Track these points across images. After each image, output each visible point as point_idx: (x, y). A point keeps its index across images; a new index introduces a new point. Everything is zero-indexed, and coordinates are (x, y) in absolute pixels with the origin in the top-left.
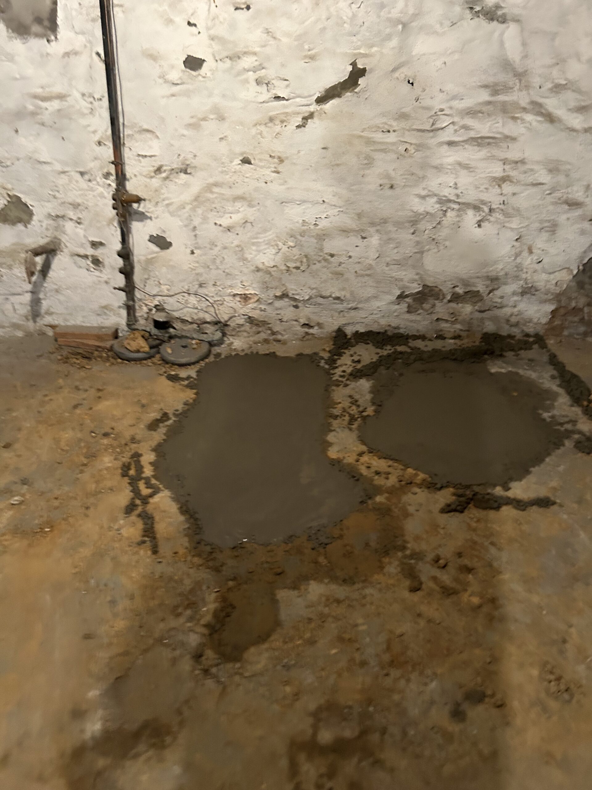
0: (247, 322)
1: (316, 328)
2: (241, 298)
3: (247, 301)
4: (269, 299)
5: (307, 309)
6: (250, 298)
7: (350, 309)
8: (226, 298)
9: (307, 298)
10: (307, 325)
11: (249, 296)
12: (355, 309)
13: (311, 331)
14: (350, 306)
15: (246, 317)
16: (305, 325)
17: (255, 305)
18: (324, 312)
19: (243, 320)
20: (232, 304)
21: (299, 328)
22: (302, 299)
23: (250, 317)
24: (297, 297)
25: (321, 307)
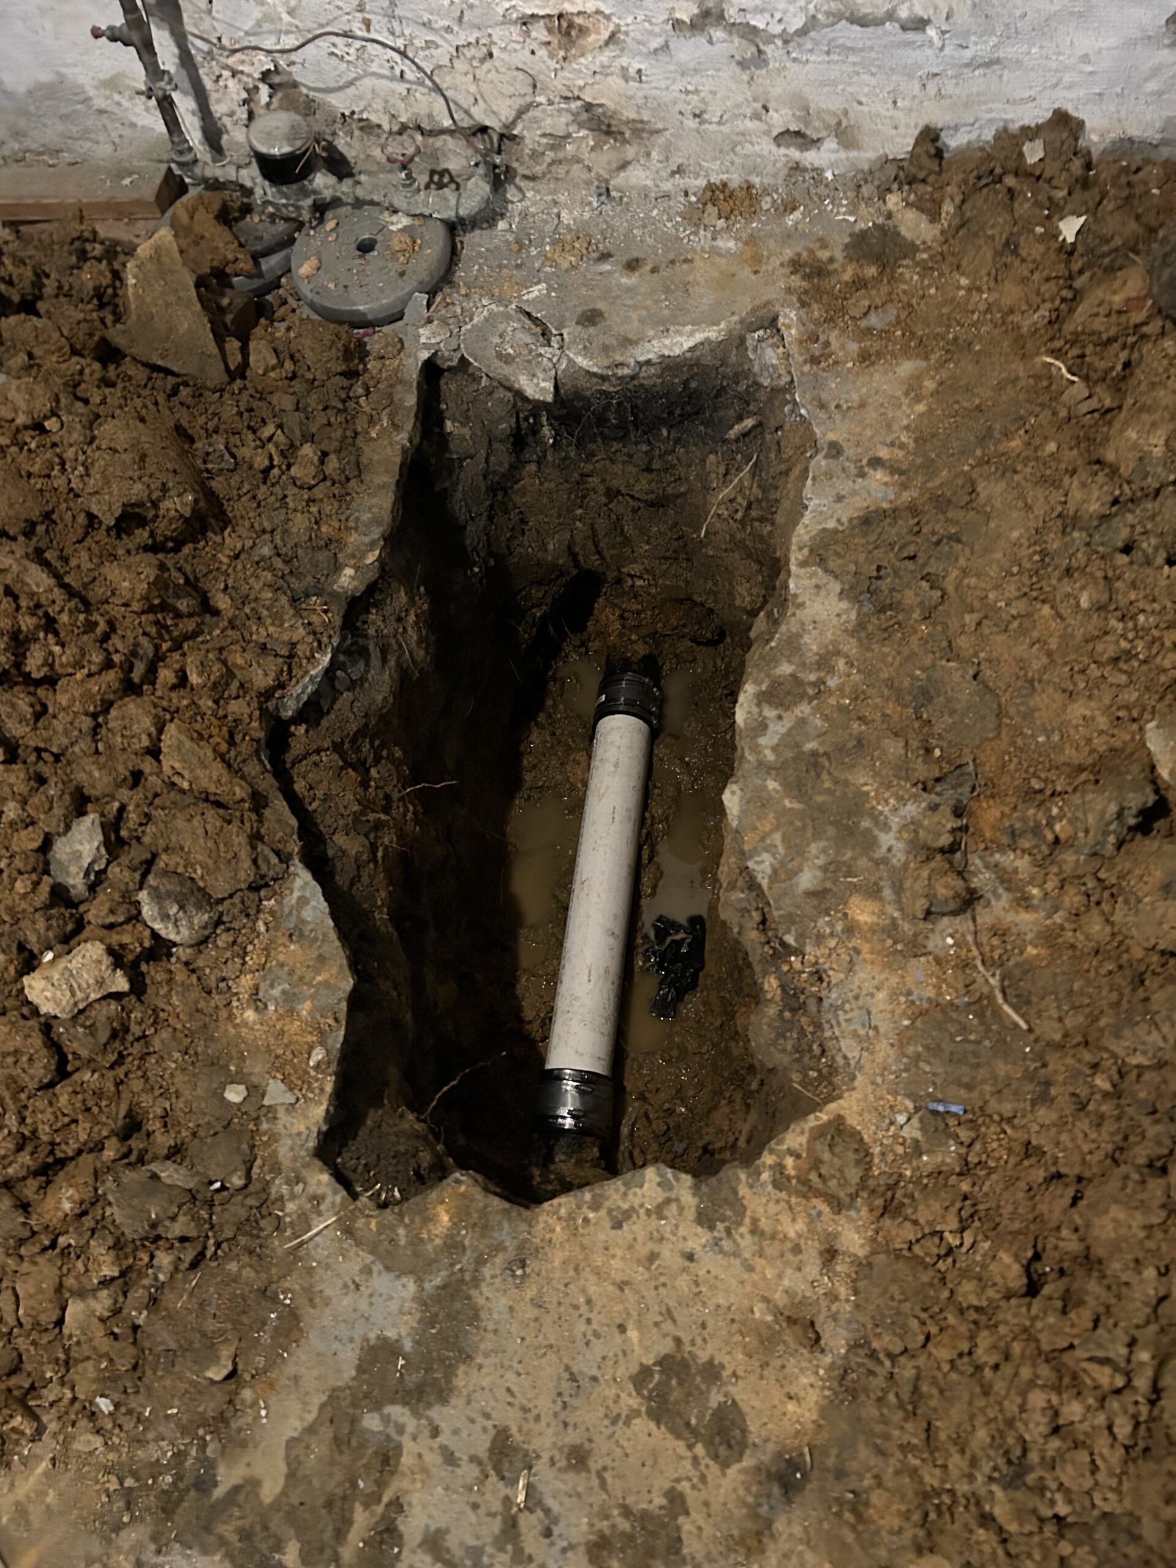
0: (581, 125)
1: (830, 144)
2: (550, 30)
3: (572, 42)
4: (651, 33)
5: (795, 68)
6: (583, 31)
7: (967, 65)
8: (497, 33)
9: (797, 23)
10: (798, 134)
11: (579, 20)
12: (989, 64)
13: (811, 158)
14: (968, 54)
15: (575, 105)
16: (787, 136)
17: (604, 57)
18: (865, 77)
19: (566, 118)
20: (522, 57)
21: (766, 146)
22: (777, 29)
23: (589, 107)
24: (759, 22)
25: (852, 59)
